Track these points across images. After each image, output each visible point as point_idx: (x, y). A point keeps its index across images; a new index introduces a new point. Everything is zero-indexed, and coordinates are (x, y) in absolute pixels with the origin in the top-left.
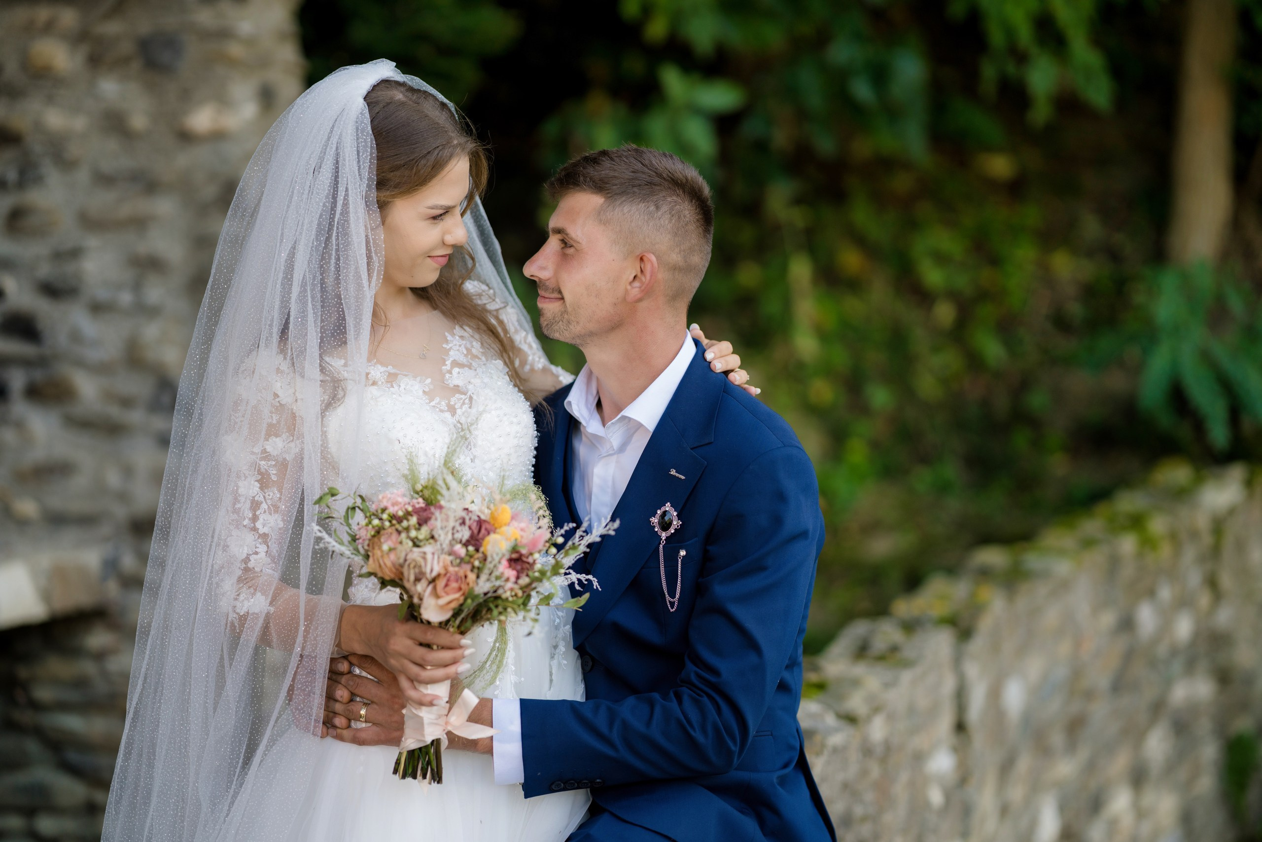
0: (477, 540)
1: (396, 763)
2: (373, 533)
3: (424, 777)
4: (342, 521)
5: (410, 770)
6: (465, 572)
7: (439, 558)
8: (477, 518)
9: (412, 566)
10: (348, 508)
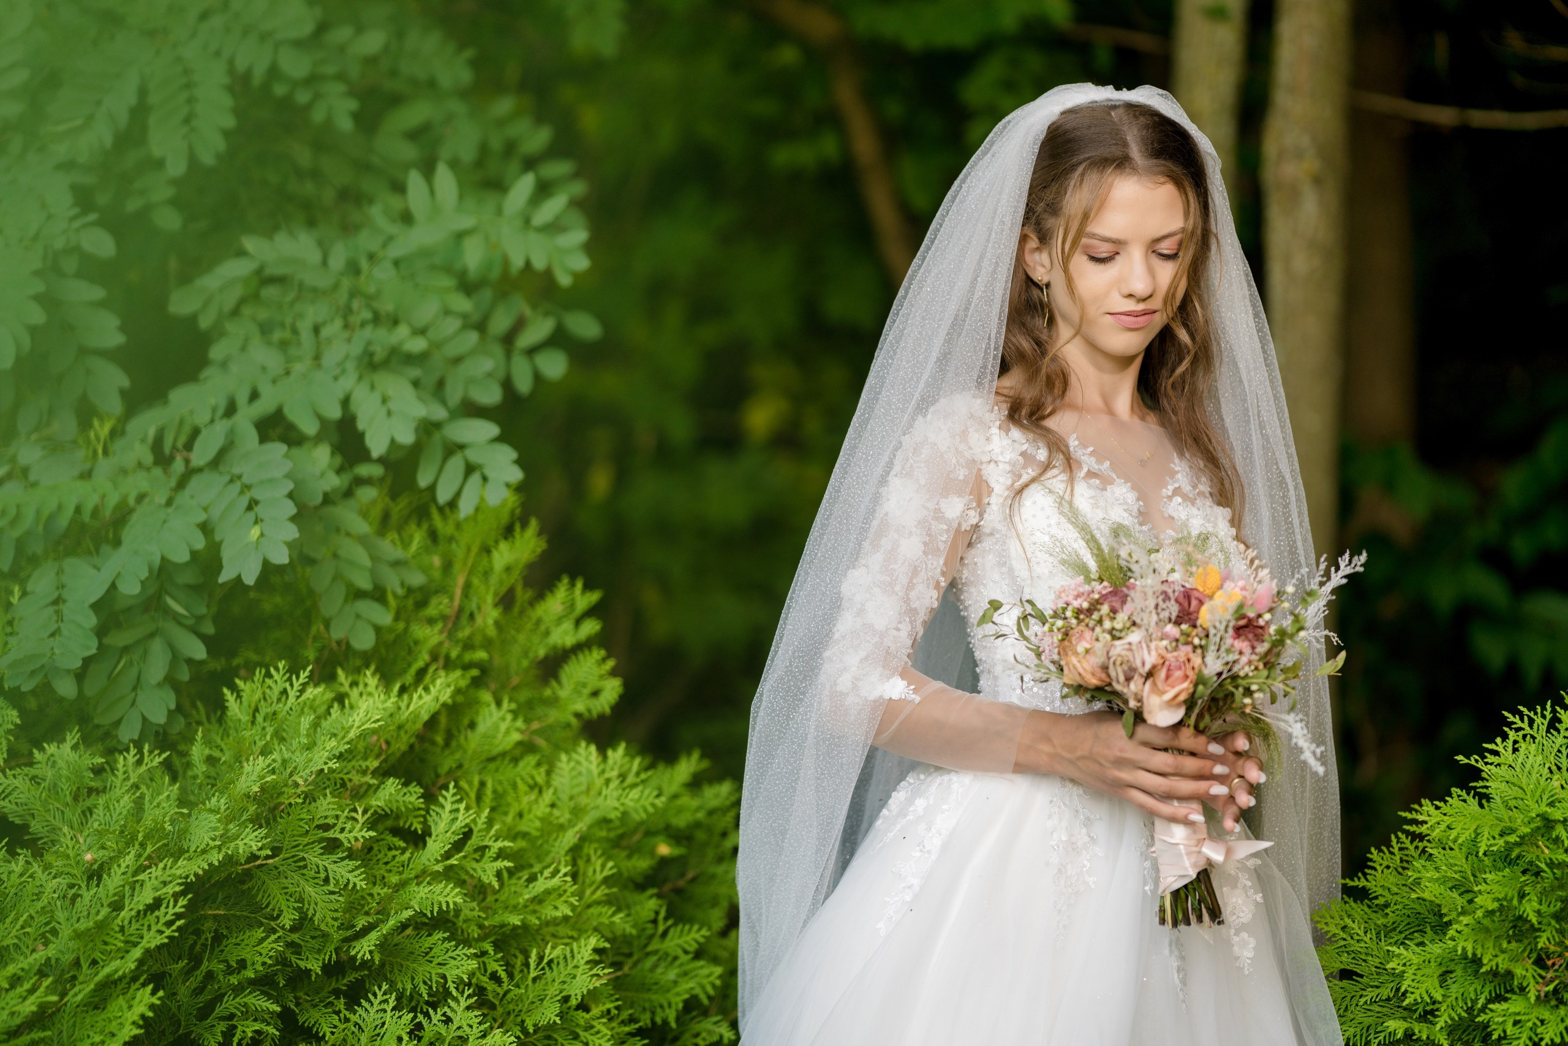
0: (1189, 614)
1: (1160, 910)
2: (1060, 637)
3: (1200, 919)
4: (1017, 635)
5: (1180, 916)
6: (1187, 654)
7: (1148, 647)
8: (1182, 589)
9: (1118, 663)
10: (1019, 618)
